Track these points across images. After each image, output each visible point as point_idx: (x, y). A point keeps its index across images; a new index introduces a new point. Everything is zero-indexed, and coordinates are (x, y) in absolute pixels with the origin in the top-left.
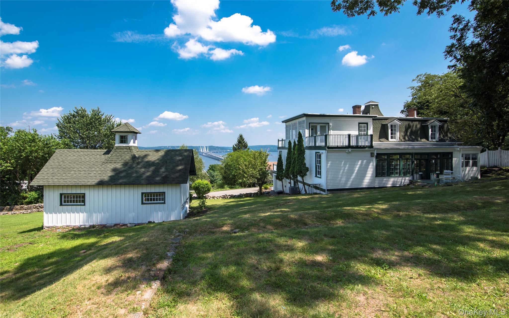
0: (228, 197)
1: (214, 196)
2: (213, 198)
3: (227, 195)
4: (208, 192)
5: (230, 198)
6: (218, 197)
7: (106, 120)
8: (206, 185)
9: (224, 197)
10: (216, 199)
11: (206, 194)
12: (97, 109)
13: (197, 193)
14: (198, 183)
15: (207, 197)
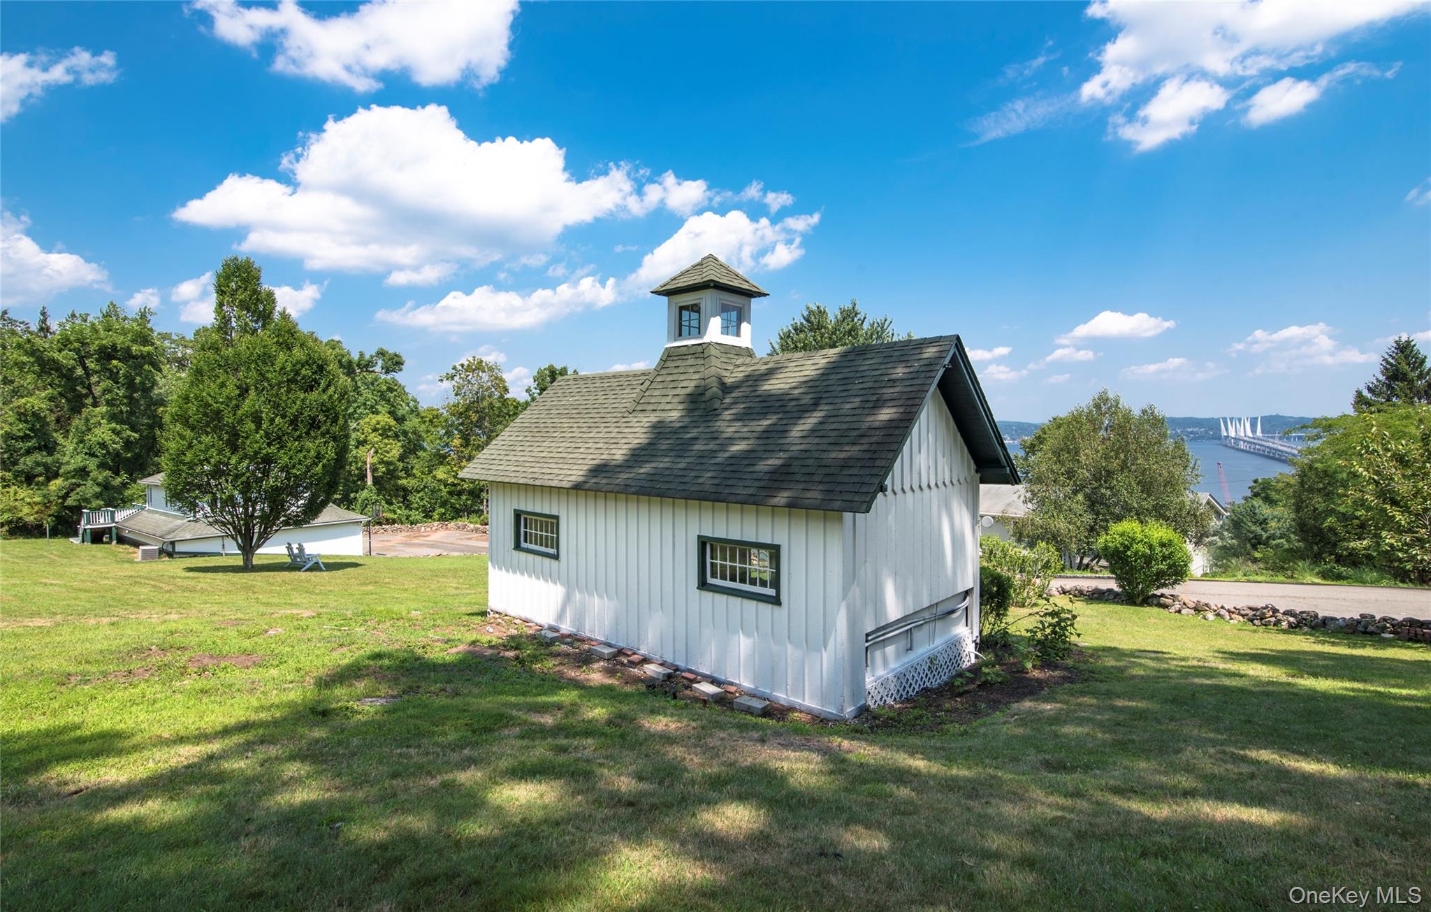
0: (1278, 622)
1: (1204, 600)
2: (1198, 609)
3: (1275, 611)
4: (1175, 582)
5: (1294, 628)
6: (1223, 612)
7: (872, 335)
8: (1163, 545)
9: (1259, 617)
10: (1211, 616)
11: (1165, 585)
12: (851, 307)
13: (1118, 578)
14: (1122, 535)
15: (1169, 601)
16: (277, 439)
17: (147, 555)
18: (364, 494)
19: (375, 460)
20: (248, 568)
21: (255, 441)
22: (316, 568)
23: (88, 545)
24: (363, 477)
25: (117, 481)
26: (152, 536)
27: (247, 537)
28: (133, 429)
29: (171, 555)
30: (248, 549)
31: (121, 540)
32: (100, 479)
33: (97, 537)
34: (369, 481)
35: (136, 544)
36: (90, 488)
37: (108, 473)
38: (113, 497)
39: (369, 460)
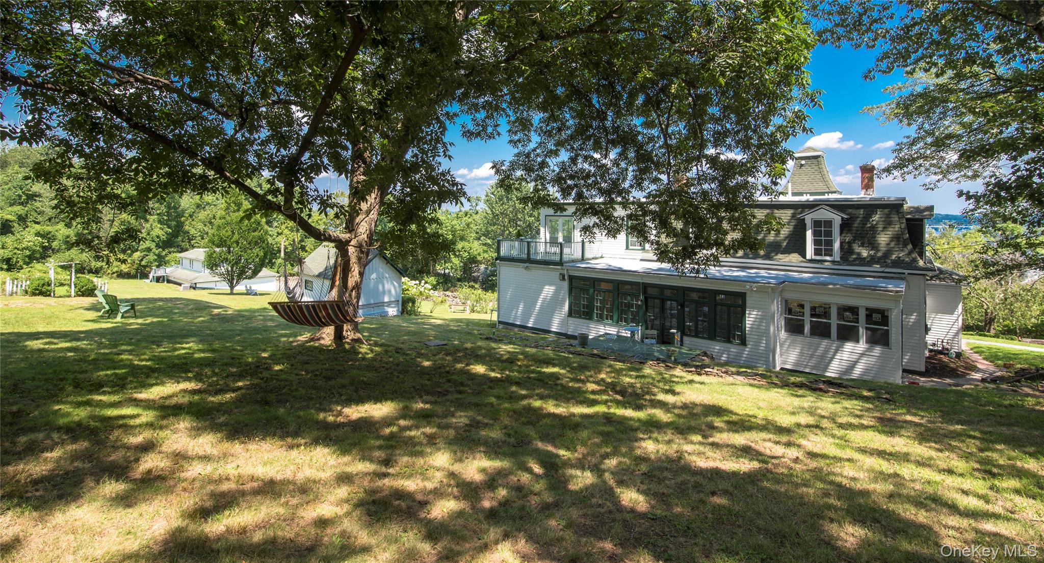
16: (245, 250)
17: (185, 288)
18: (280, 261)
19: (287, 243)
20: (232, 293)
21: (236, 249)
22: (256, 294)
23: (154, 283)
24: (279, 251)
25: (164, 253)
26: (186, 281)
27: (232, 283)
28: (169, 227)
29: (194, 288)
30: (232, 287)
31: (169, 281)
32: (157, 252)
33: (158, 279)
34: (282, 254)
35: (180, 284)
36: (152, 257)
37: (160, 250)
38: (161, 261)
39: (283, 244)
